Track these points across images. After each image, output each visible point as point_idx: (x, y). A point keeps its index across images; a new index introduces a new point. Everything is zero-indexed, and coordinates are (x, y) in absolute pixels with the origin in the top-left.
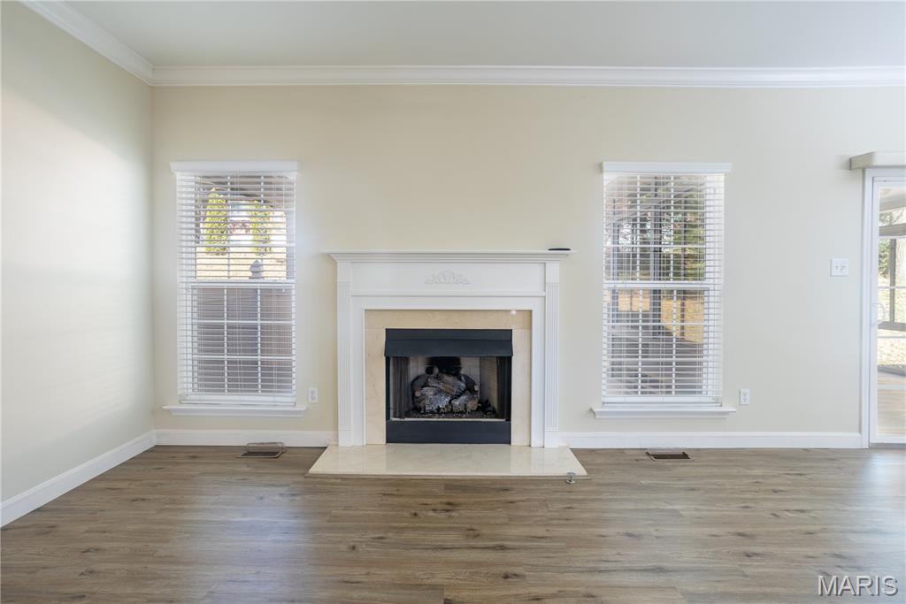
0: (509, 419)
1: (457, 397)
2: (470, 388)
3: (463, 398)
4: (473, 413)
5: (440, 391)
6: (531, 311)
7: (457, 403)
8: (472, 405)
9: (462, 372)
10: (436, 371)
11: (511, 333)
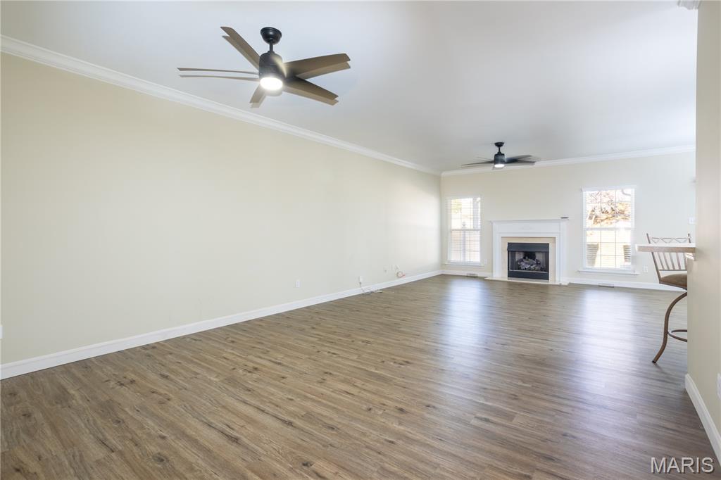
0: (548, 272)
1: (533, 265)
3: (535, 265)
4: (537, 270)
5: (527, 263)
6: (555, 238)
7: (532, 267)
8: (537, 268)
9: (535, 257)
10: (527, 258)
11: (548, 244)
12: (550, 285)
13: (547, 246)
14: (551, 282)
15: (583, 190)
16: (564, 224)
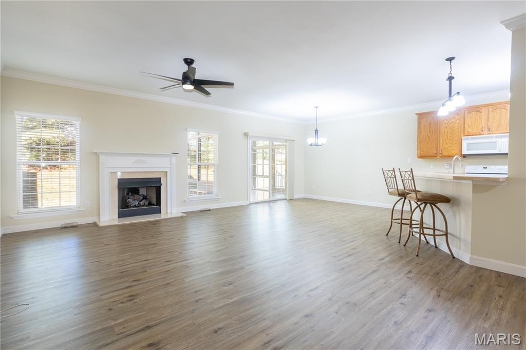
0: (160, 205)
1: (141, 201)
2: (145, 198)
3: (143, 201)
4: (147, 205)
5: (135, 200)
6: (166, 172)
7: (141, 203)
8: (147, 203)
9: (140, 194)
10: (130, 194)
11: (160, 178)
12: (162, 220)
13: (158, 180)
14: (163, 216)
15: (188, 130)
16: (174, 159)
